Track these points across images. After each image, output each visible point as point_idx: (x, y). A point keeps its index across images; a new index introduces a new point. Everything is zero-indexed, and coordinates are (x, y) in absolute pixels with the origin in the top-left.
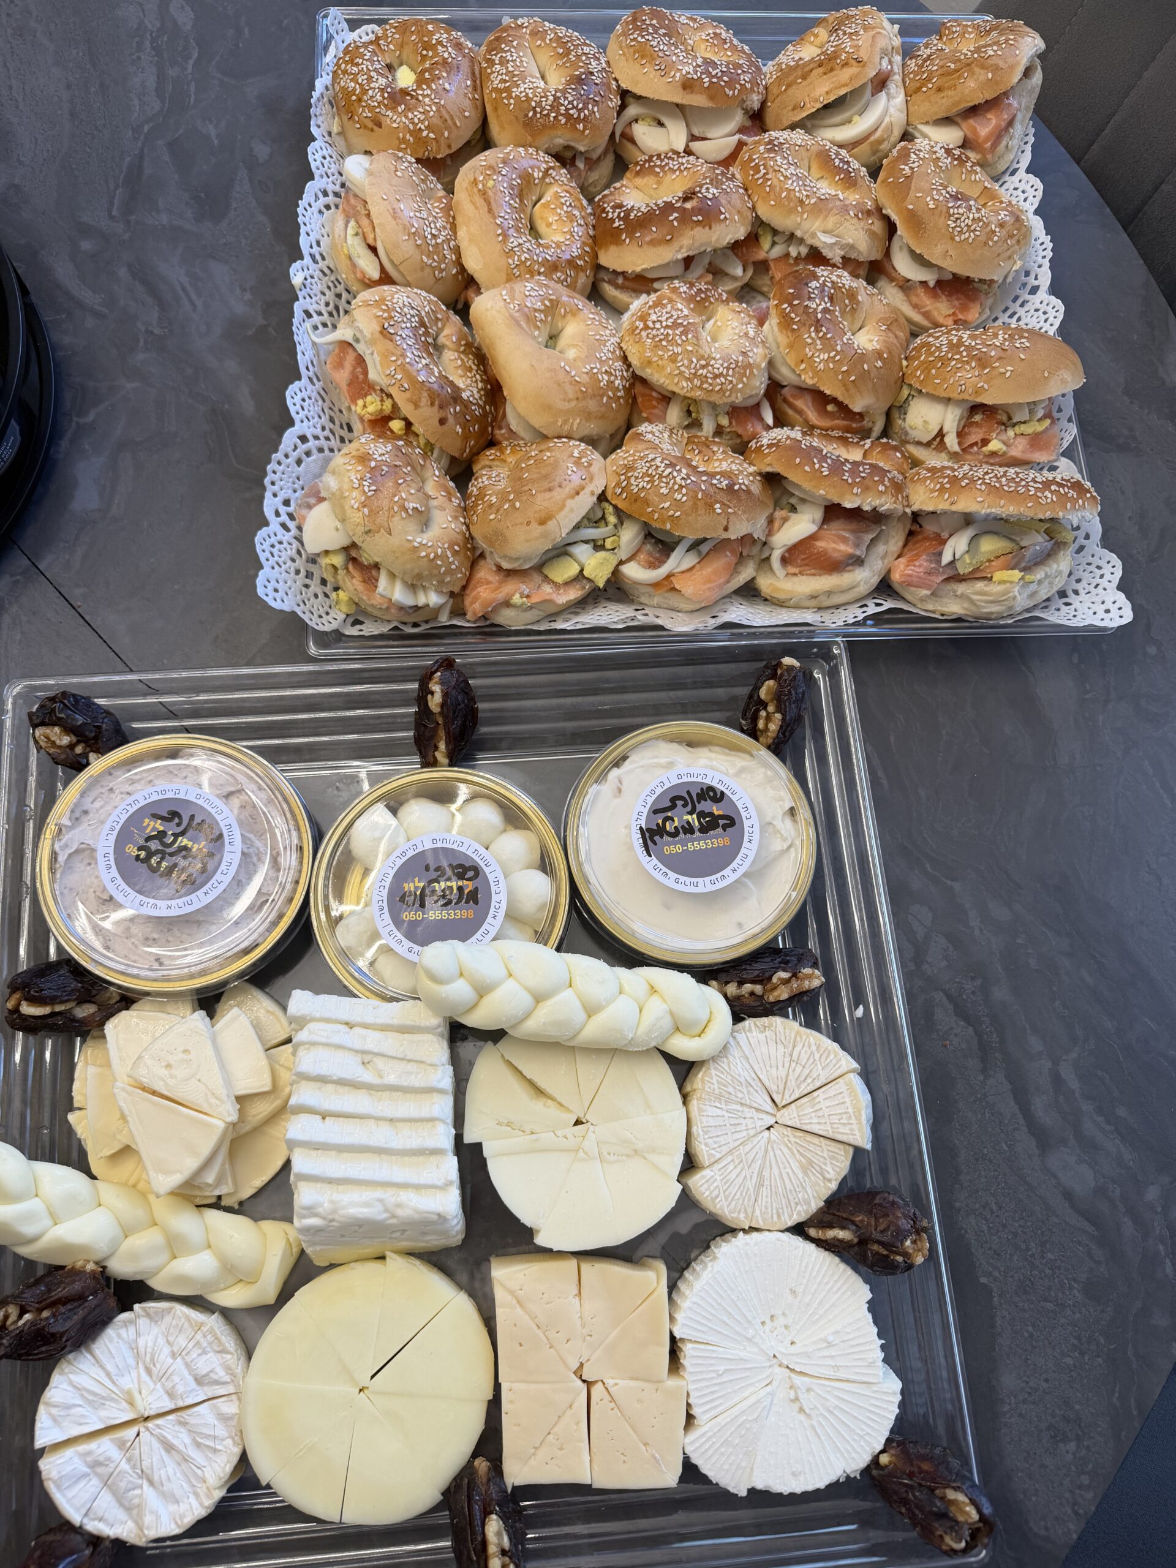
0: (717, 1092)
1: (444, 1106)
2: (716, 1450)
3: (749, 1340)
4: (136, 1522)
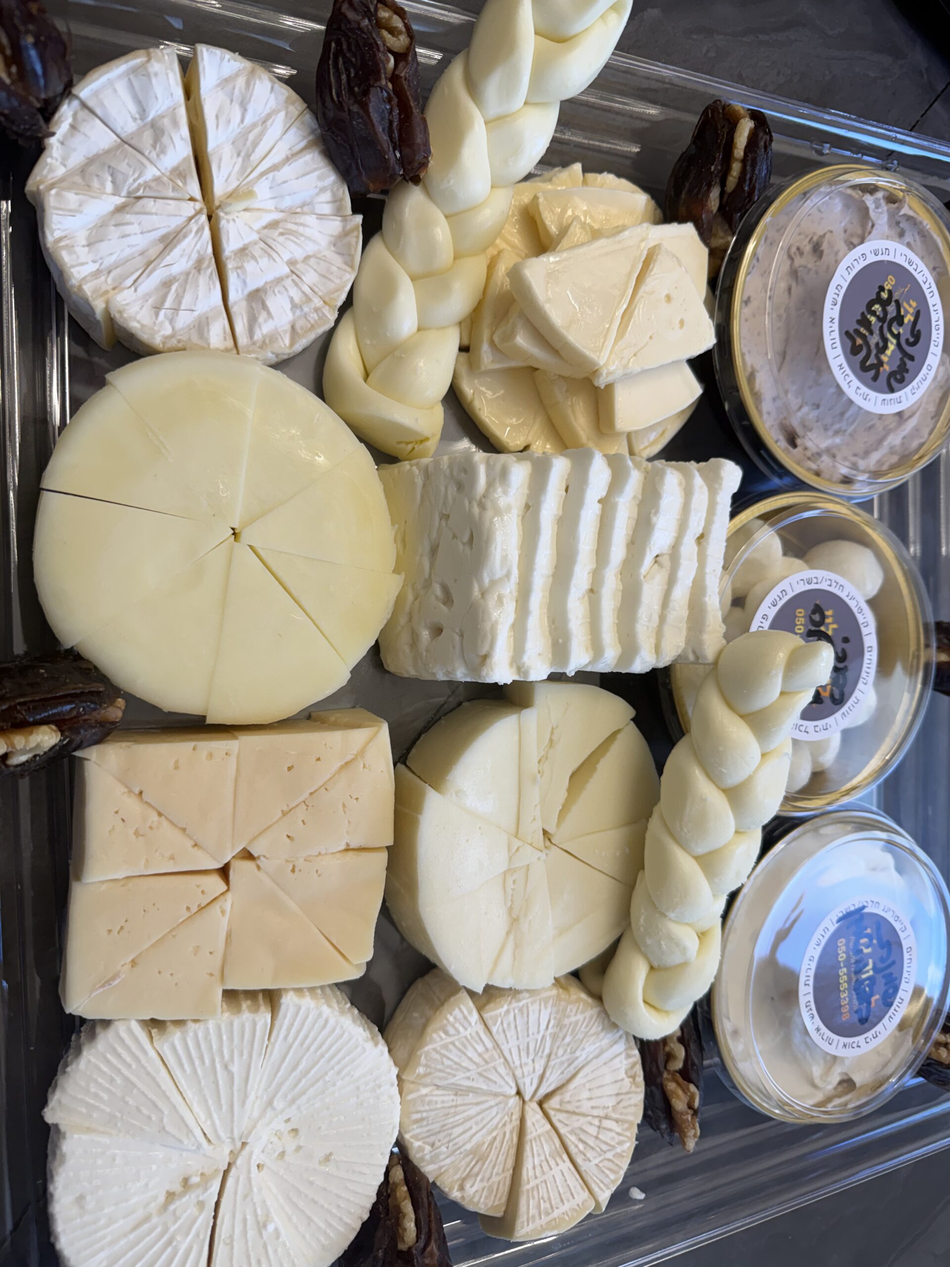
0: (567, 1021)
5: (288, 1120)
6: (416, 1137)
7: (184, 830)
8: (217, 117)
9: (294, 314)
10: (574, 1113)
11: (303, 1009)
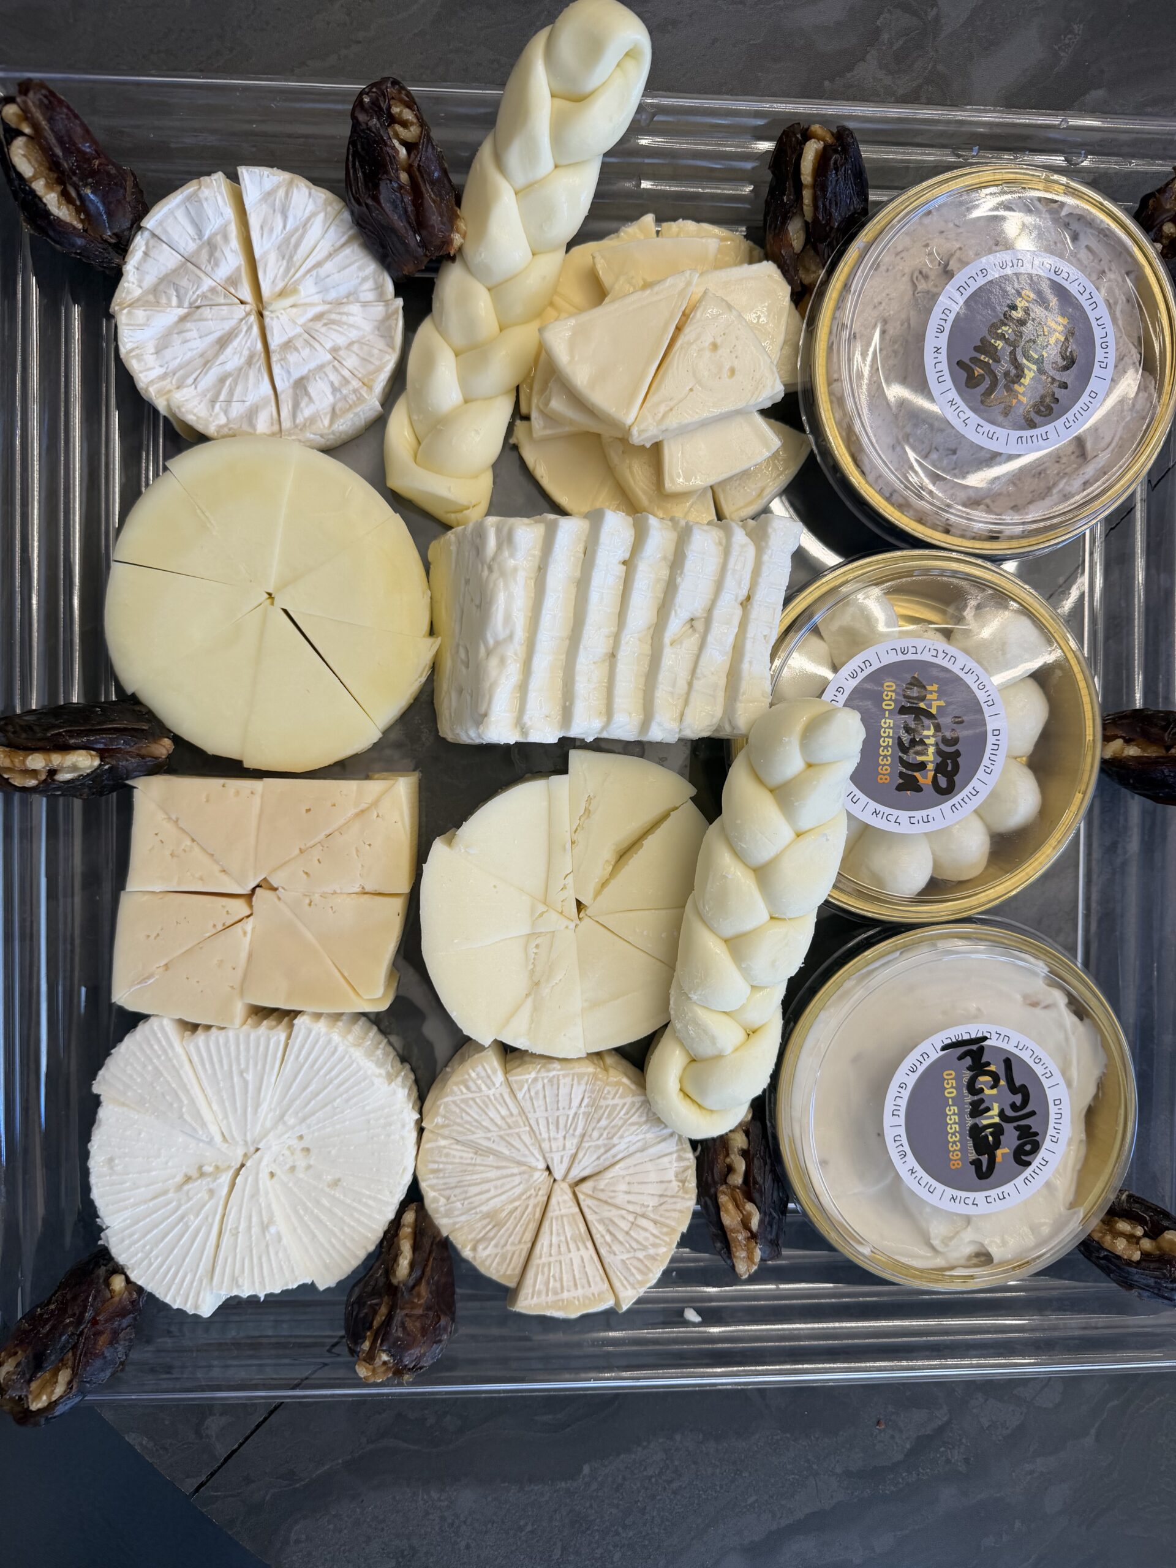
0: (603, 1103)
1: (625, 728)
2: (151, 1060)
3: (282, 1117)
4: (138, 300)
5: (301, 1137)
6: (432, 1187)
7: (212, 855)
8: (262, 228)
9: (335, 396)
10: (606, 1202)
11: (313, 1033)
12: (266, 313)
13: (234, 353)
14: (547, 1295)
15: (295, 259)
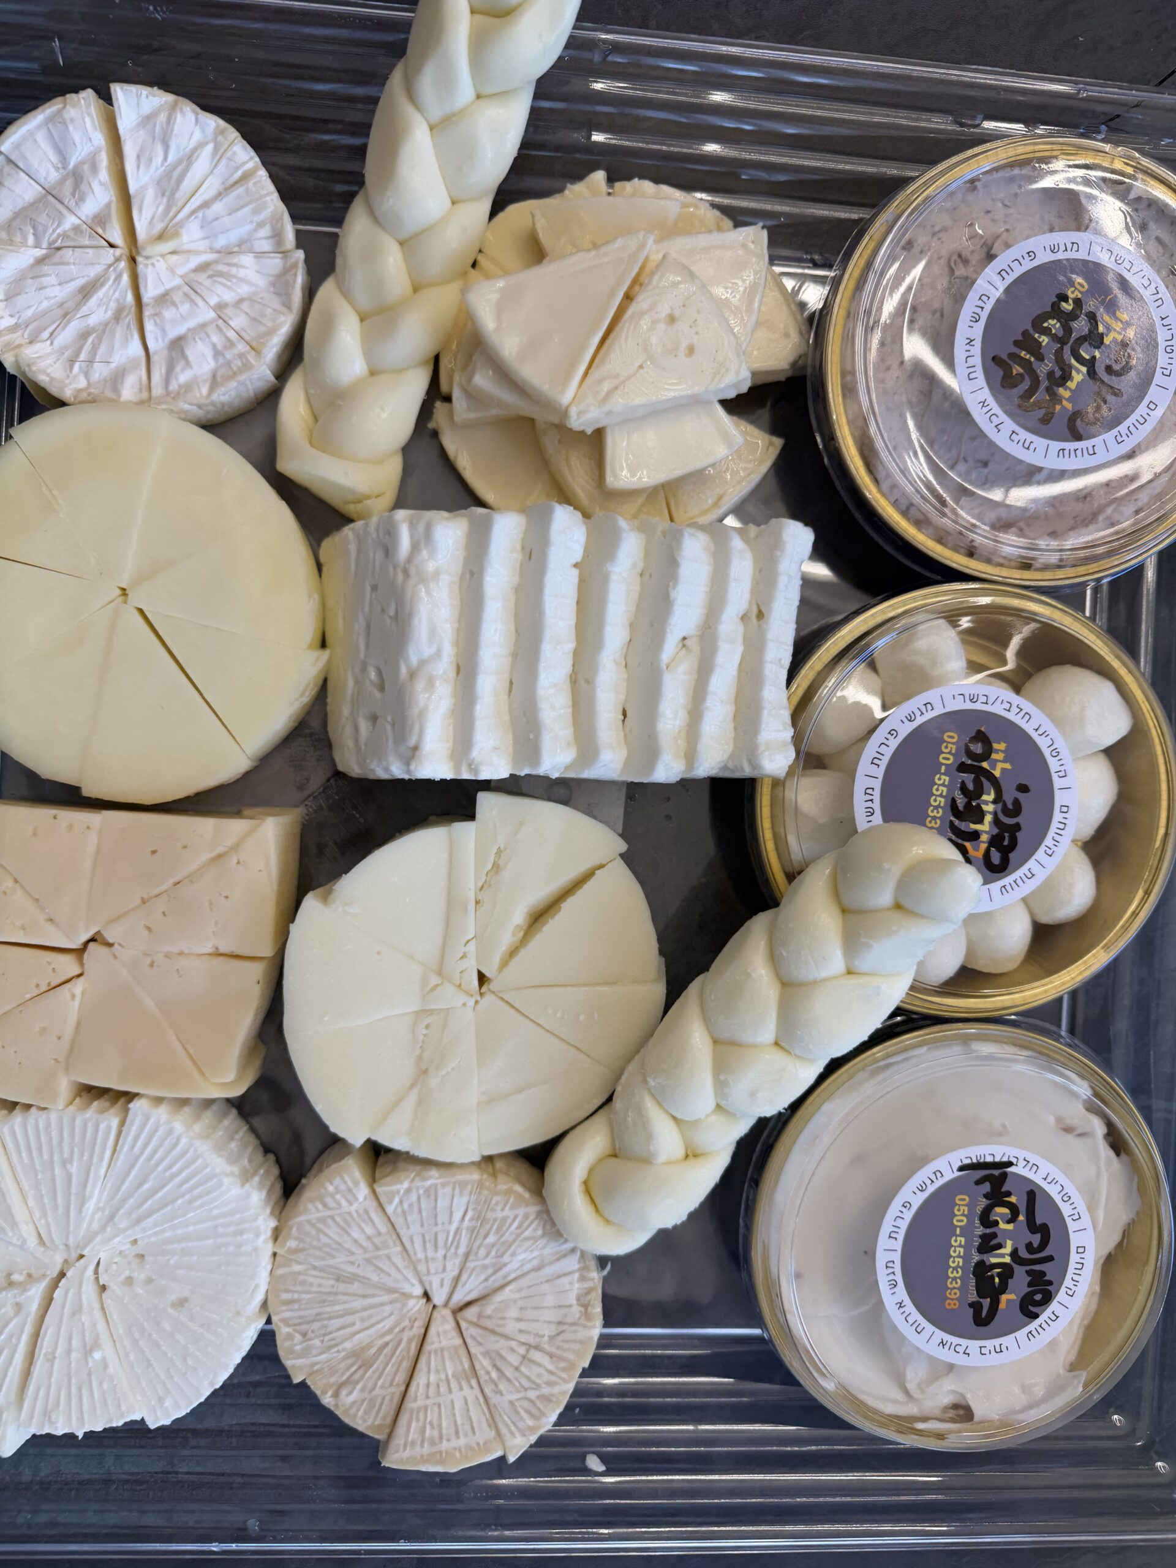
3: (112, 1217)
5: (135, 1242)
7: (37, 900)
8: (138, 157)
9: (216, 361)
10: (493, 1331)
11: (152, 1120)
12: (139, 259)
13: (99, 306)
14: (422, 1446)
15: (177, 195)
